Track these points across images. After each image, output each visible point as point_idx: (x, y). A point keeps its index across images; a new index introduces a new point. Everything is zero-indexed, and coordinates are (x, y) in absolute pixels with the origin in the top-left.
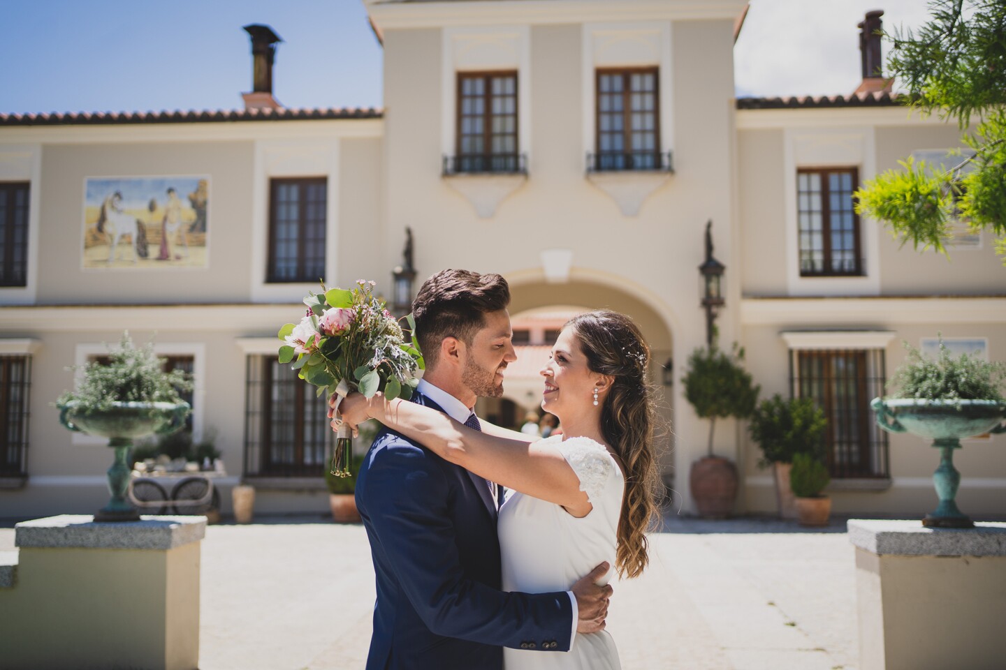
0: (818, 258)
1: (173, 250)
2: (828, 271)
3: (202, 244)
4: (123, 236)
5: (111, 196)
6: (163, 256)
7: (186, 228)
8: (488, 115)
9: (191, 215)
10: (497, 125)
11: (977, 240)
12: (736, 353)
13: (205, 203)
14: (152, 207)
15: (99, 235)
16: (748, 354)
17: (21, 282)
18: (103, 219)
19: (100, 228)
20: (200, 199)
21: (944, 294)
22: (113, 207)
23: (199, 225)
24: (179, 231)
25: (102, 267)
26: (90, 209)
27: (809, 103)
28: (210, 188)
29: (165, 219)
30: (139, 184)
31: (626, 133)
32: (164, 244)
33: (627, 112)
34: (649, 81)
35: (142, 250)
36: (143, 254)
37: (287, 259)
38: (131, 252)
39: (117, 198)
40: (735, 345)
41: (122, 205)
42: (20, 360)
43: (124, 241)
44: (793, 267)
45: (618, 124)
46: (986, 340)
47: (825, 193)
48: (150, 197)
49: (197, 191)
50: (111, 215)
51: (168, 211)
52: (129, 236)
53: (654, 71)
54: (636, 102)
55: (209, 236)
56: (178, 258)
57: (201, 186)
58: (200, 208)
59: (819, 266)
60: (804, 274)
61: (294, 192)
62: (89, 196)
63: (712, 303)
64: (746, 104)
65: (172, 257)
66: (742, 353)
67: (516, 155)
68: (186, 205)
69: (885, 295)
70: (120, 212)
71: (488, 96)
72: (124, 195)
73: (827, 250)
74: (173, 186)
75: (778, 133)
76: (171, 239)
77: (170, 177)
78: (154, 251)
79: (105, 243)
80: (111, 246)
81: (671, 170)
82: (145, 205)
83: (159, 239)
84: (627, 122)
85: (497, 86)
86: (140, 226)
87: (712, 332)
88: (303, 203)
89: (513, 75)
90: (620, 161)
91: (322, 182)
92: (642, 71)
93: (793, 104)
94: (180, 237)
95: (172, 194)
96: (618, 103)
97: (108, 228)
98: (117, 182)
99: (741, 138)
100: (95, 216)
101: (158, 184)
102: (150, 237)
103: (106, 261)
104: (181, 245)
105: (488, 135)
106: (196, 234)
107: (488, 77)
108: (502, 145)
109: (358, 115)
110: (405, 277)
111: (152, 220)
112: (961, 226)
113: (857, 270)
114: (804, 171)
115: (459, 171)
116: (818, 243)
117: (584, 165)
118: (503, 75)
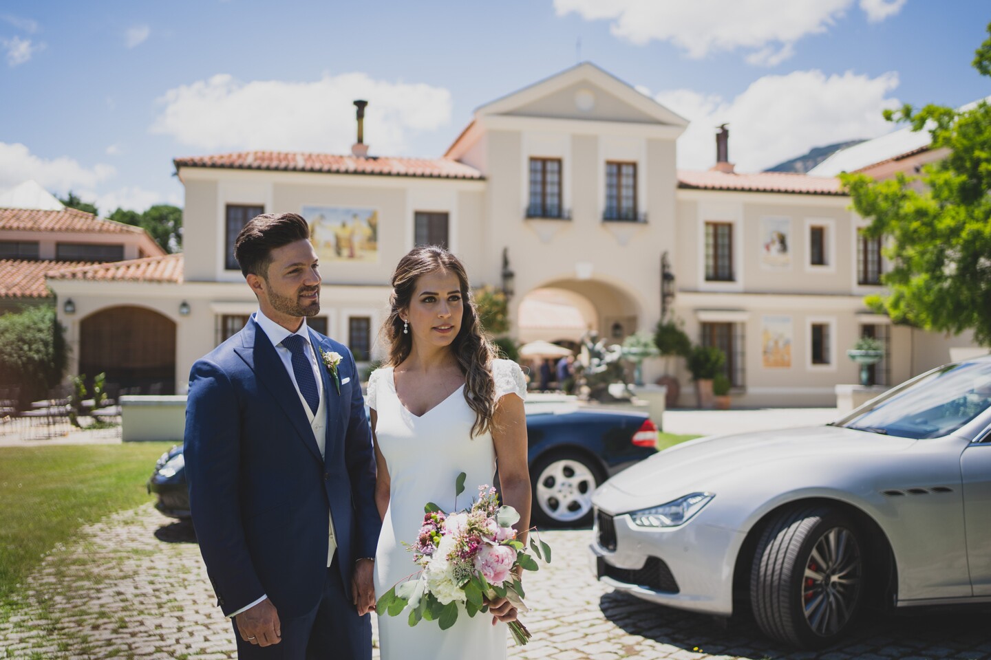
0: (712, 270)
1: (358, 252)
2: (717, 278)
3: (374, 249)
4: (326, 242)
5: (318, 217)
6: (352, 256)
7: (366, 239)
8: (544, 183)
9: (367, 231)
10: (549, 189)
12: (679, 323)
13: (376, 224)
14: (344, 225)
16: (684, 324)
18: (313, 231)
20: (374, 222)
22: (319, 224)
23: (373, 238)
24: (361, 241)
27: (714, 189)
28: (379, 215)
29: (352, 234)
30: (335, 210)
31: (619, 198)
32: (351, 248)
33: (619, 186)
34: (631, 170)
35: (338, 251)
36: (339, 253)
38: (331, 252)
39: (321, 219)
40: (678, 317)
41: (325, 223)
43: (326, 245)
44: (702, 276)
45: (615, 193)
46: (791, 317)
47: (716, 236)
48: (342, 219)
49: (371, 218)
50: (318, 229)
51: (354, 228)
52: (330, 242)
53: (634, 165)
54: (624, 181)
55: (379, 245)
56: (361, 257)
57: (374, 215)
58: (373, 227)
59: (713, 275)
60: (708, 279)
63: (666, 296)
64: (683, 186)
65: (357, 256)
67: (560, 206)
68: (365, 225)
69: (747, 293)
70: (323, 227)
71: (544, 172)
72: (326, 217)
73: (716, 267)
74: (357, 213)
75: (695, 203)
76: (356, 245)
77: (355, 208)
78: (345, 252)
80: (319, 248)
81: (645, 222)
82: (340, 224)
83: (348, 245)
84: (619, 192)
85: (550, 166)
86: (337, 237)
87: (664, 310)
88: (430, 226)
89: (560, 161)
90: (615, 215)
91: (445, 216)
92: (627, 164)
93: (706, 188)
94: (361, 245)
95: (356, 218)
96: (614, 180)
97: (316, 237)
98: (322, 208)
99: (679, 204)
101: (347, 212)
102: (343, 243)
104: (362, 248)
105: (544, 195)
106: (371, 243)
107: (544, 161)
108: (551, 201)
109: (472, 178)
110: (508, 275)
111: (344, 234)
112: (781, 258)
113: (730, 278)
114: (707, 224)
115: (531, 214)
116: (711, 262)
117: (599, 216)
118: (552, 160)
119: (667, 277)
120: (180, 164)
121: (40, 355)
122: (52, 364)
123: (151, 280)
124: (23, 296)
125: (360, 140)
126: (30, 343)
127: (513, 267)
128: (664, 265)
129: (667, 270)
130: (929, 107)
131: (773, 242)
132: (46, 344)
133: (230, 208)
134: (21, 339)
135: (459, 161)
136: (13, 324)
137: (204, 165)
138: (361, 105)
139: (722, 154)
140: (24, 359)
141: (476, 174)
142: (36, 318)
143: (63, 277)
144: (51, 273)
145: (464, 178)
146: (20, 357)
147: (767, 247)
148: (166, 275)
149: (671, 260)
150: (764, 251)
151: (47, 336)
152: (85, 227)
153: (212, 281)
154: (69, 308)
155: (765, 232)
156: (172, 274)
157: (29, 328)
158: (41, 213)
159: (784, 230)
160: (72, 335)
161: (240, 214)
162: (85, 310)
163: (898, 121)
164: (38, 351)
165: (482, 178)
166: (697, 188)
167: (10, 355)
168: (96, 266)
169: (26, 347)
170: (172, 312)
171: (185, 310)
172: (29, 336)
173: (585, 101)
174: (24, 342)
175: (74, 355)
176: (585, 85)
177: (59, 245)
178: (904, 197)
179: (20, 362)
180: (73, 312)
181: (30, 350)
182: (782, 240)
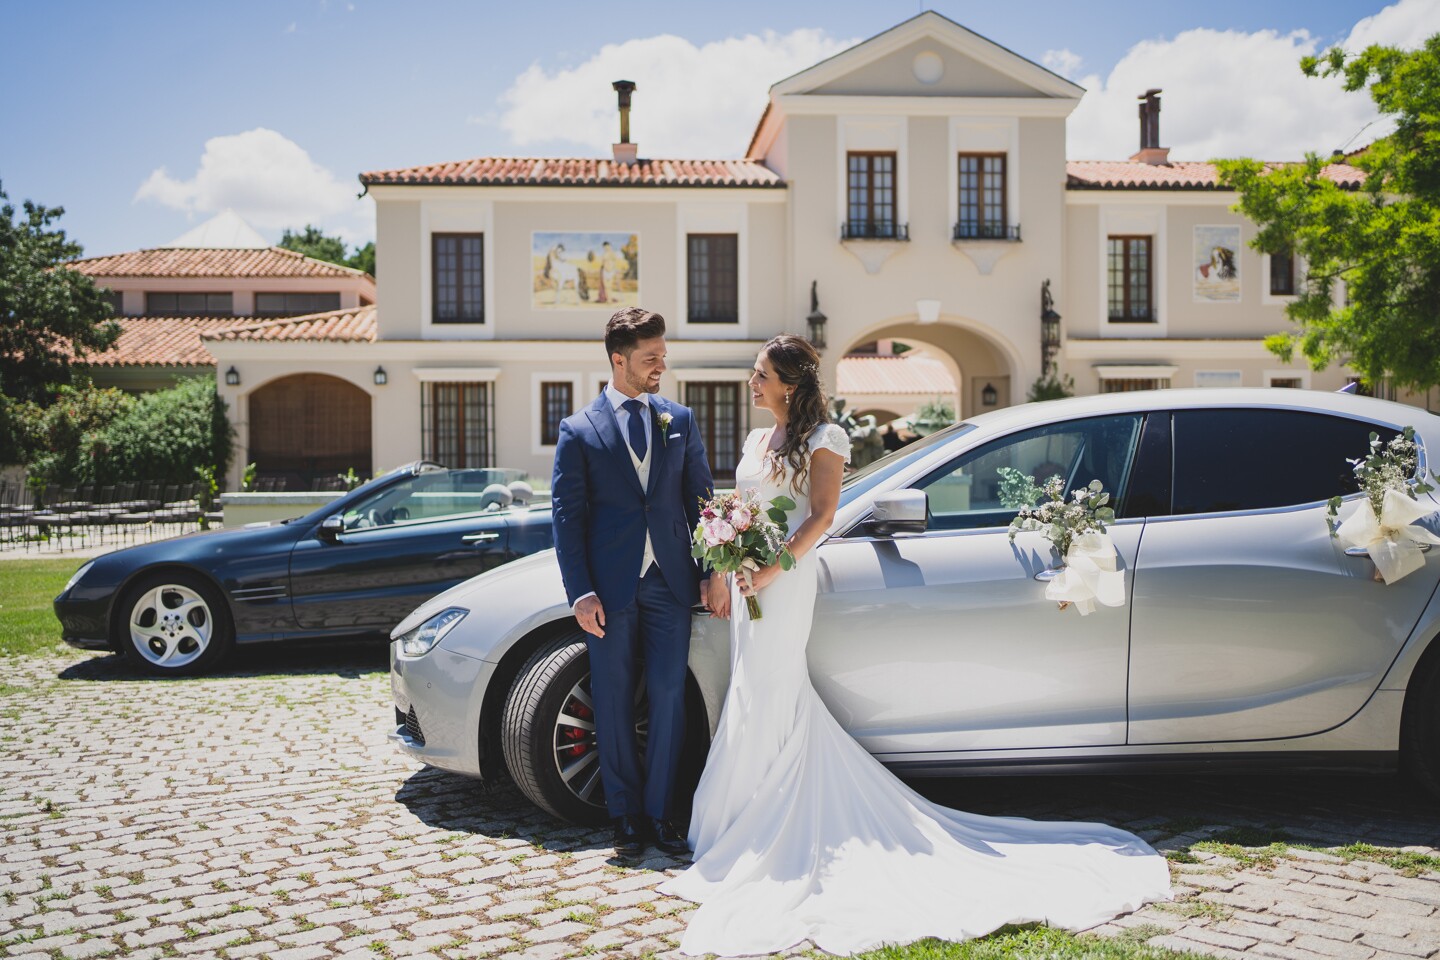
0: (1120, 307)
1: (610, 294)
2: (1127, 318)
3: (634, 289)
4: (567, 282)
5: (555, 248)
6: (602, 299)
7: (621, 276)
8: (871, 188)
9: (625, 265)
10: (878, 196)
11: (1238, 295)
12: (1068, 382)
13: (636, 255)
14: (591, 258)
15: (546, 281)
16: (1076, 384)
17: (480, 319)
18: (548, 267)
19: (547, 275)
20: (632, 252)
21: (1213, 338)
22: (557, 257)
23: (632, 273)
24: (615, 278)
25: (549, 308)
26: (538, 259)
27: (1120, 187)
28: (639, 242)
29: (602, 267)
30: (578, 237)
31: (980, 206)
32: (602, 288)
33: (980, 189)
34: (998, 163)
35: (584, 294)
36: (585, 297)
37: (701, 302)
38: (574, 295)
39: (560, 250)
40: (1067, 376)
41: (564, 255)
42: (482, 385)
43: (567, 285)
44: (1104, 315)
45: (974, 199)
46: (1240, 372)
47: (1126, 255)
48: (589, 248)
49: (628, 246)
50: (555, 263)
51: (604, 261)
52: (572, 281)
53: (1003, 157)
54: (988, 181)
55: (640, 283)
56: (615, 301)
57: (632, 240)
58: (632, 259)
59: (1121, 314)
60: (1113, 319)
61: (704, 244)
62: (536, 247)
63: (1049, 345)
64: (1075, 184)
65: (609, 300)
66: (1072, 382)
67: (894, 221)
68: (621, 256)
69: (1171, 338)
70: (563, 261)
71: (871, 172)
72: (566, 247)
73: (1127, 301)
74: (608, 240)
75: (1095, 208)
76: (608, 284)
77: (605, 232)
78: (594, 295)
79: (551, 287)
80: (557, 290)
81: (1018, 239)
82: (585, 256)
83: (598, 285)
84: (980, 197)
85: (878, 162)
86: (581, 274)
87: (1045, 365)
88: (712, 255)
89: (893, 156)
90: (974, 232)
91: (733, 239)
92: (993, 156)
93: (1109, 187)
94: (615, 284)
95: (607, 247)
96: (974, 181)
97: (553, 274)
98: (560, 235)
99: (1068, 210)
100: (543, 264)
101: (596, 238)
102: (590, 282)
103: (552, 303)
104: (617, 290)
105: (871, 205)
106: (629, 281)
107: (871, 156)
108: (882, 212)
109: (767, 185)
110: (817, 321)
111: (591, 269)
112: (1227, 285)
113: (1149, 317)
114: (1112, 238)
115: (850, 234)
116: (1120, 295)
117: (951, 233)
118: (882, 154)
119: (1049, 317)
120: (369, 182)
121: (195, 442)
122: (211, 453)
123: (335, 340)
124: (198, 364)
125: (625, 139)
126: (182, 426)
127: (822, 309)
128: (1046, 300)
129: (1049, 308)
130: (1370, 49)
131: (1213, 261)
132: (203, 427)
133: (436, 237)
134: (170, 421)
135: (762, 163)
136: (163, 401)
137: (400, 182)
138: (625, 89)
139: (1150, 134)
140: (174, 447)
141: (773, 179)
142: (192, 393)
143: (223, 336)
144: (207, 333)
145: (756, 185)
146: (169, 444)
147: (1204, 270)
148: (358, 332)
149: (1055, 292)
150: (1201, 276)
151: (204, 416)
152: (288, 272)
153: (418, 339)
154: (232, 378)
155: (1200, 249)
156: (365, 332)
157: (182, 405)
158: (239, 254)
159: (1228, 245)
160: (238, 414)
161: (452, 244)
162: (253, 381)
163: (1326, 74)
164: (192, 436)
165: (781, 185)
166: (1096, 187)
167: (157, 441)
168: (268, 322)
169: (177, 431)
170: (365, 382)
171: (380, 378)
172: (180, 416)
173: (928, 67)
174: (177, 425)
175: (241, 439)
176: (928, 44)
177: (257, 295)
178: (1313, 188)
179: (169, 451)
180: (238, 383)
181: (182, 434)
182: (1228, 259)
